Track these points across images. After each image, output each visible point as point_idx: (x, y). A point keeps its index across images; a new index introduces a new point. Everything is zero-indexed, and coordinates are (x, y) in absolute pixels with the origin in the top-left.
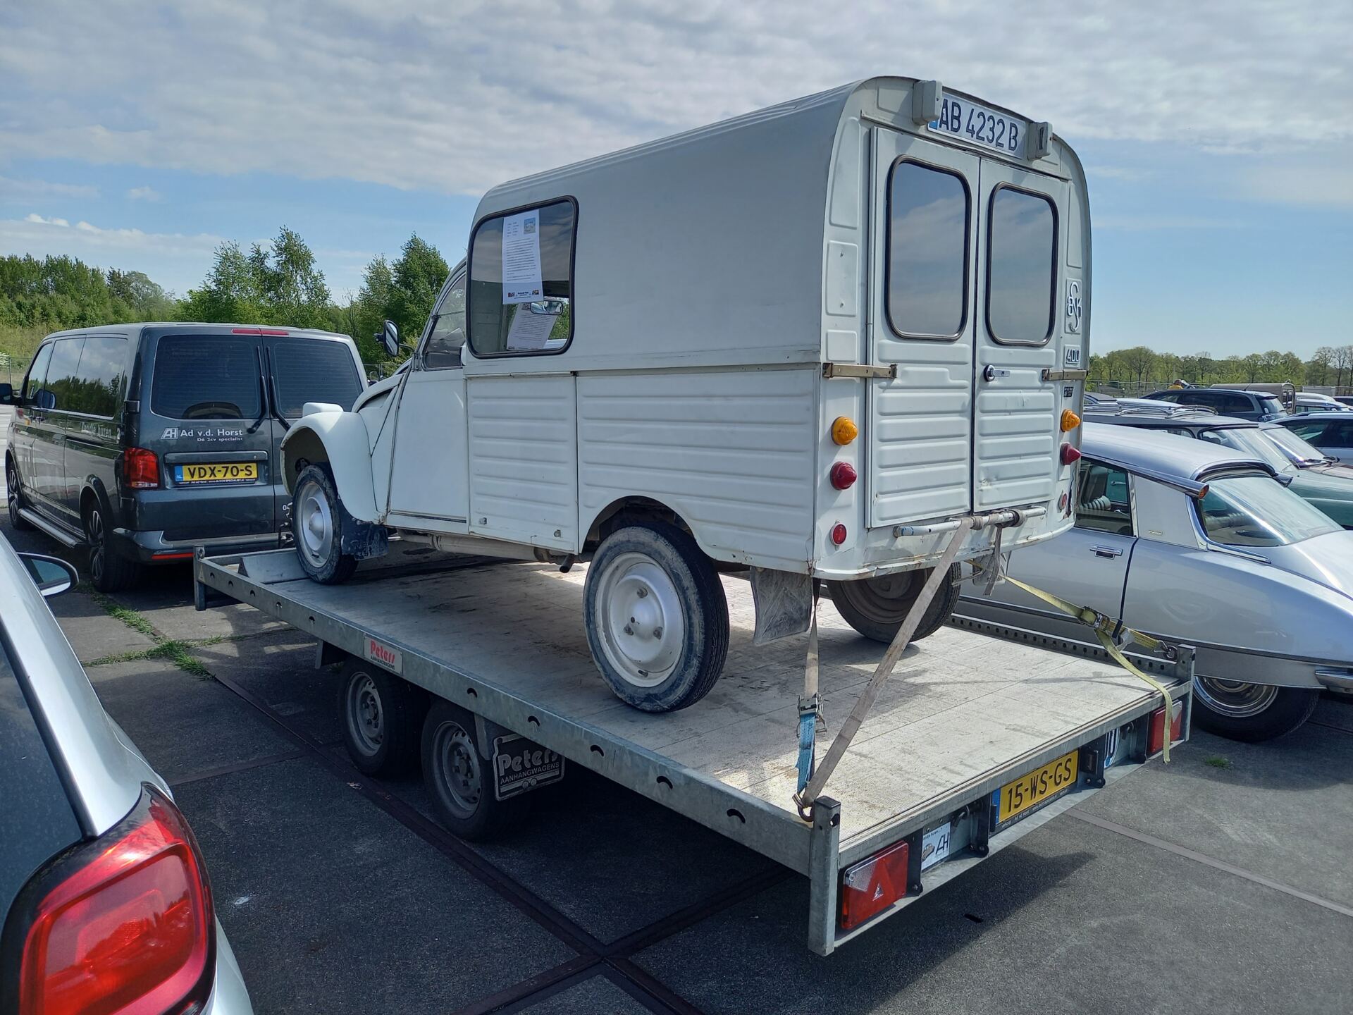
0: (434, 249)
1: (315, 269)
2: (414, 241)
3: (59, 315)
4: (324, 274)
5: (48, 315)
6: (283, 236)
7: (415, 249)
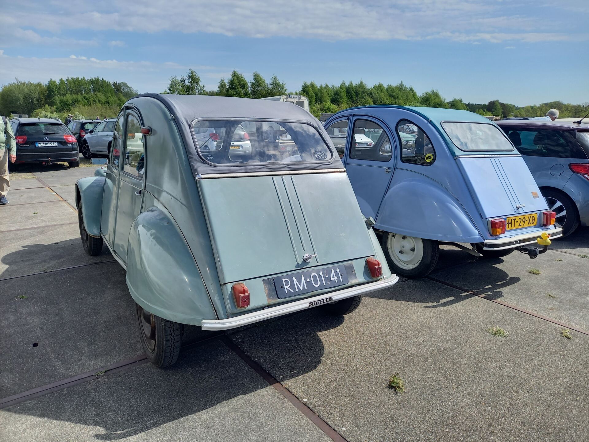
0: (242, 75)
1: (201, 84)
2: (235, 72)
3: (99, 101)
4: (205, 86)
5: (95, 101)
6: (190, 72)
7: (235, 75)
